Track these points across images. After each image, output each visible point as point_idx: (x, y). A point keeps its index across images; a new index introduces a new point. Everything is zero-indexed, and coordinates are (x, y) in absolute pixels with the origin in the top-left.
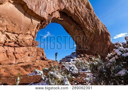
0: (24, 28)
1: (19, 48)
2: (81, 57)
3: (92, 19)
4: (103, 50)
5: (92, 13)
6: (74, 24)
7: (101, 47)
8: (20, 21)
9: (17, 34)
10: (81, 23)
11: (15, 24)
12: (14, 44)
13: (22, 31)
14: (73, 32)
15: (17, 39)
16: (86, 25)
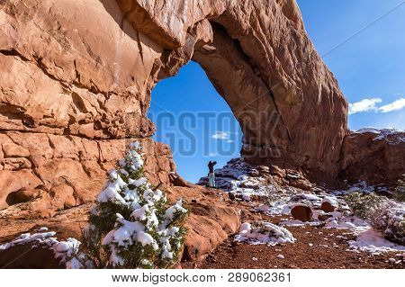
0: (121, 74)
1: (109, 144)
2: (262, 173)
3: (298, 53)
4: (325, 151)
5: (298, 33)
6: (245, 64)
7: (319, 142)
8: (110, 49)
9: (103, 93)
10: (266, 63)
11: (98, 60)
12: (95, 128)
13: (115, 85)
14: (237, 91)
15: (102, 111)
16: (281, 71)
